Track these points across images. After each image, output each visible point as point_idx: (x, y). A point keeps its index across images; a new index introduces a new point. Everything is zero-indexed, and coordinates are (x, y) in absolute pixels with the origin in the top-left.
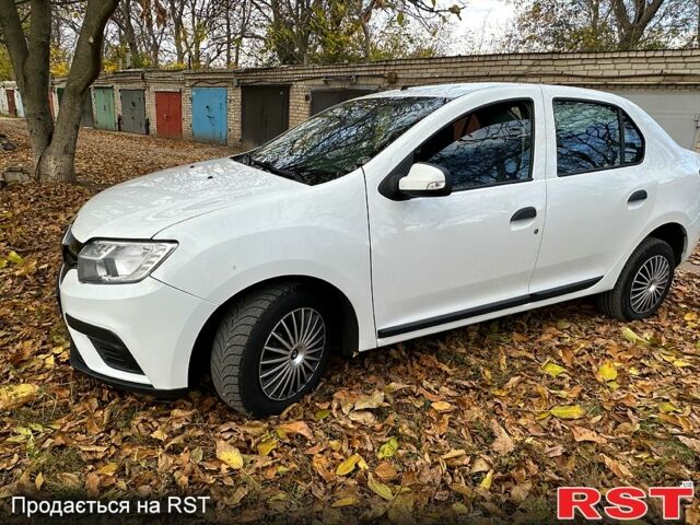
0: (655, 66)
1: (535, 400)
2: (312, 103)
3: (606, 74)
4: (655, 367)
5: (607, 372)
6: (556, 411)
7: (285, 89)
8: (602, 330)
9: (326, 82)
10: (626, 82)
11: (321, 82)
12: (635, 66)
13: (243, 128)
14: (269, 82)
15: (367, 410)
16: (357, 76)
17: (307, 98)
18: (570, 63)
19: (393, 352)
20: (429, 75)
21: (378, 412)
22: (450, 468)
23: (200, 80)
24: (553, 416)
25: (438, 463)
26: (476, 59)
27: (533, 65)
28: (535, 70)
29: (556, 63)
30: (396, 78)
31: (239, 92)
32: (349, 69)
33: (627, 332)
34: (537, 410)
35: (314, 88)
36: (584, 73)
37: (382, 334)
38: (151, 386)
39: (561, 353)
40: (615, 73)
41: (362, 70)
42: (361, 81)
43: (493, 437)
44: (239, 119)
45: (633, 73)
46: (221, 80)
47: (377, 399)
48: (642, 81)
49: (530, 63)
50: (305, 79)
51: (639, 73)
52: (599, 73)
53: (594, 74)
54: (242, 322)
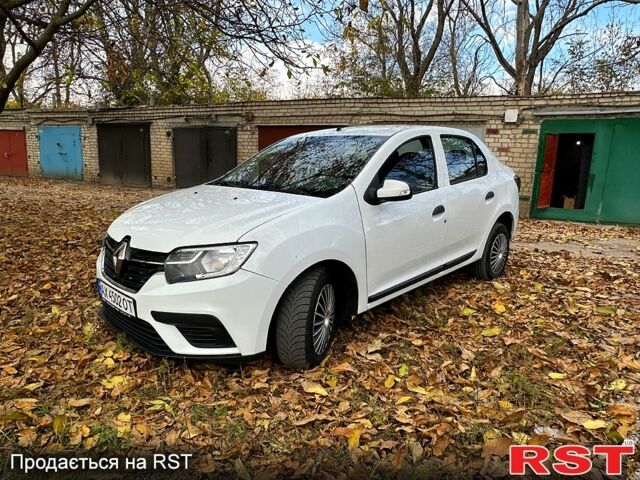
0: (449, 108)
1: (470, 330)
2: (174, 138)
3: (417, 114)
4: (522, 302)
5: (499, 308)
6: (485, 333)
7: (146, 126)
8: (479, 286)
9: (186, 120)
10: (431, 119)
11: (182, 120)
12: (436, 109)
13: (101, 164)
14: (127, 120)
15: (376, 352)
16: (217, 116)
17: (168, 134)
18: (391, 105)
19: (365, 317)
20: (281, 114)
21: (383, 352)
22: (449, 372)
23: (47, 119)
24: (484, 337)
25: (440, 371)
26: (319, 102)
27: (364, 107)
28: (365, 110)
29: (381, 105)
30: (253, 117)
31: (94, 130)
32: (208, 109)
33: (497, 285)
34: (473, 335)
35: (174, 126)
36: (402, 113)
37: (371, 300)
38: (240, 354)
39: (467, 302)
40: (423, 113)
41: (221, 111)
42: (221, 119)
43: (460, 353)
44: (95, 154)
45: (435, 113)
46: (74, 119)
47: (378, 345)
48: (441, 119)
49: (362, 105)
50: (165, 118)
51: (439, 113)
52: (412, 113)
53: (408, 113)
54: (301, 296)
